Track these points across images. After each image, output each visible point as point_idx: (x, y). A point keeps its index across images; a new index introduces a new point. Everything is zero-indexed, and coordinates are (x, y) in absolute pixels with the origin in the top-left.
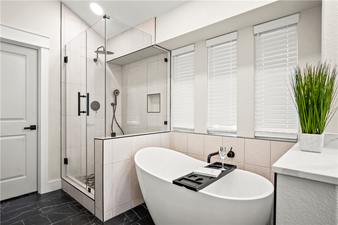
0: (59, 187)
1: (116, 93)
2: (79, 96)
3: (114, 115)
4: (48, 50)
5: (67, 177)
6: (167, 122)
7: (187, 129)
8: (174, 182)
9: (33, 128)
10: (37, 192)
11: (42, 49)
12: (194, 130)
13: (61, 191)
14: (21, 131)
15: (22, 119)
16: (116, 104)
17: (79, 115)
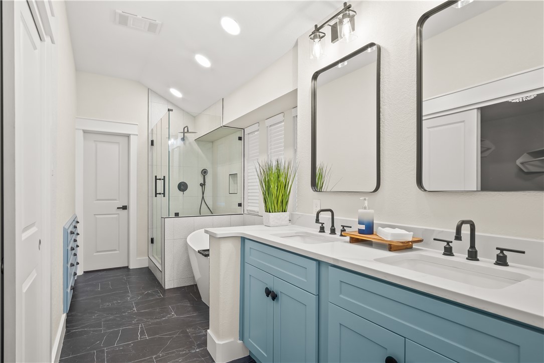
0: (145, 264)
1: (204, 172)
2: (156, 179)
3: (203, 197)
4: (136, 136)
5: (153, 256)
6: (241, 204)
7: (254, 211)
8: (199, 252)
9: (125, 208)
10: (128, 267)
11: (131, 136)
12: (258, 212)
13: (148, 268)
14: (115, 210)
15: (115, 200)
16: (204, 184)
17: (156, 196)
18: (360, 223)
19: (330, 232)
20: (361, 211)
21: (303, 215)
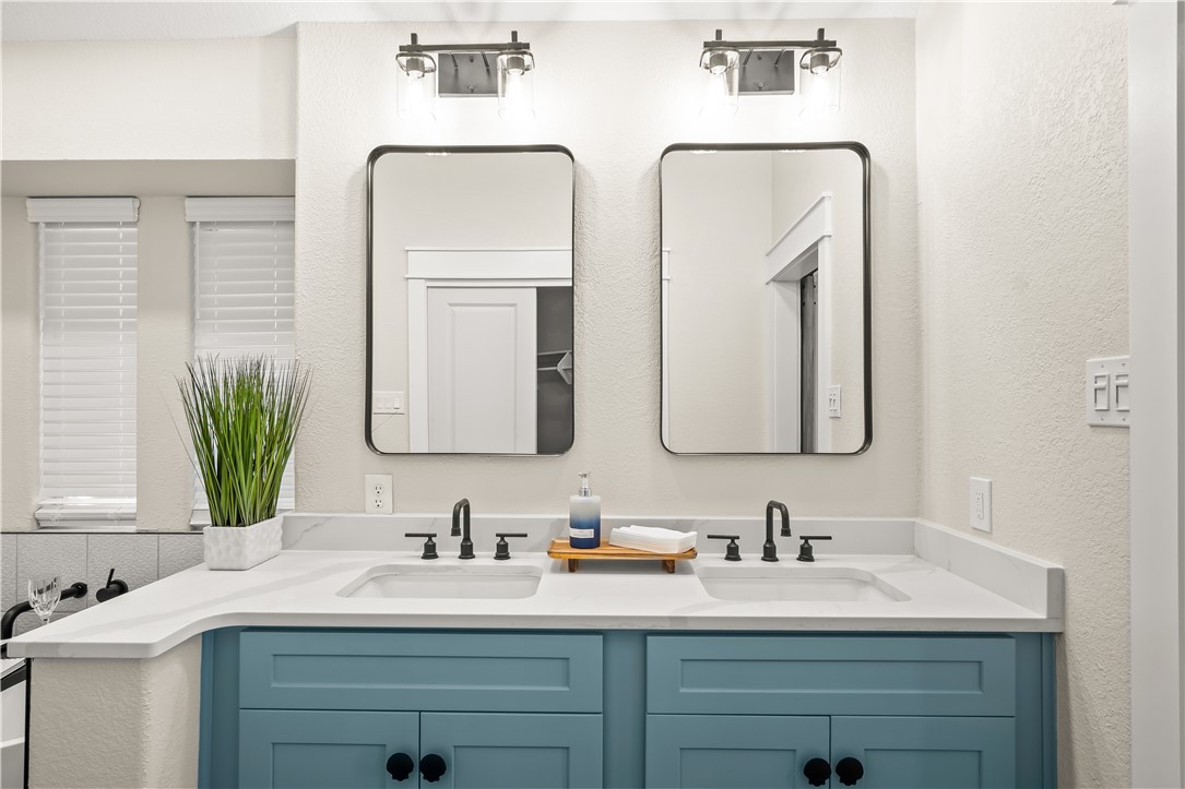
18: (575, 524)
19: (459, 553)
20: (577, 498)
21: (329, 518)
